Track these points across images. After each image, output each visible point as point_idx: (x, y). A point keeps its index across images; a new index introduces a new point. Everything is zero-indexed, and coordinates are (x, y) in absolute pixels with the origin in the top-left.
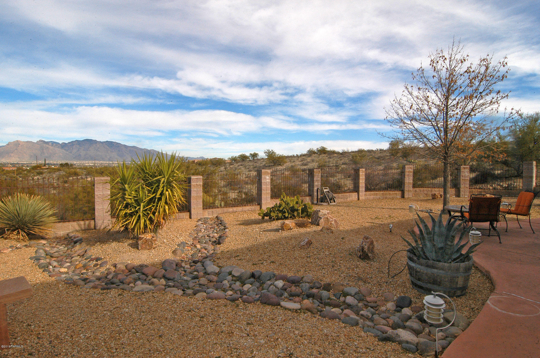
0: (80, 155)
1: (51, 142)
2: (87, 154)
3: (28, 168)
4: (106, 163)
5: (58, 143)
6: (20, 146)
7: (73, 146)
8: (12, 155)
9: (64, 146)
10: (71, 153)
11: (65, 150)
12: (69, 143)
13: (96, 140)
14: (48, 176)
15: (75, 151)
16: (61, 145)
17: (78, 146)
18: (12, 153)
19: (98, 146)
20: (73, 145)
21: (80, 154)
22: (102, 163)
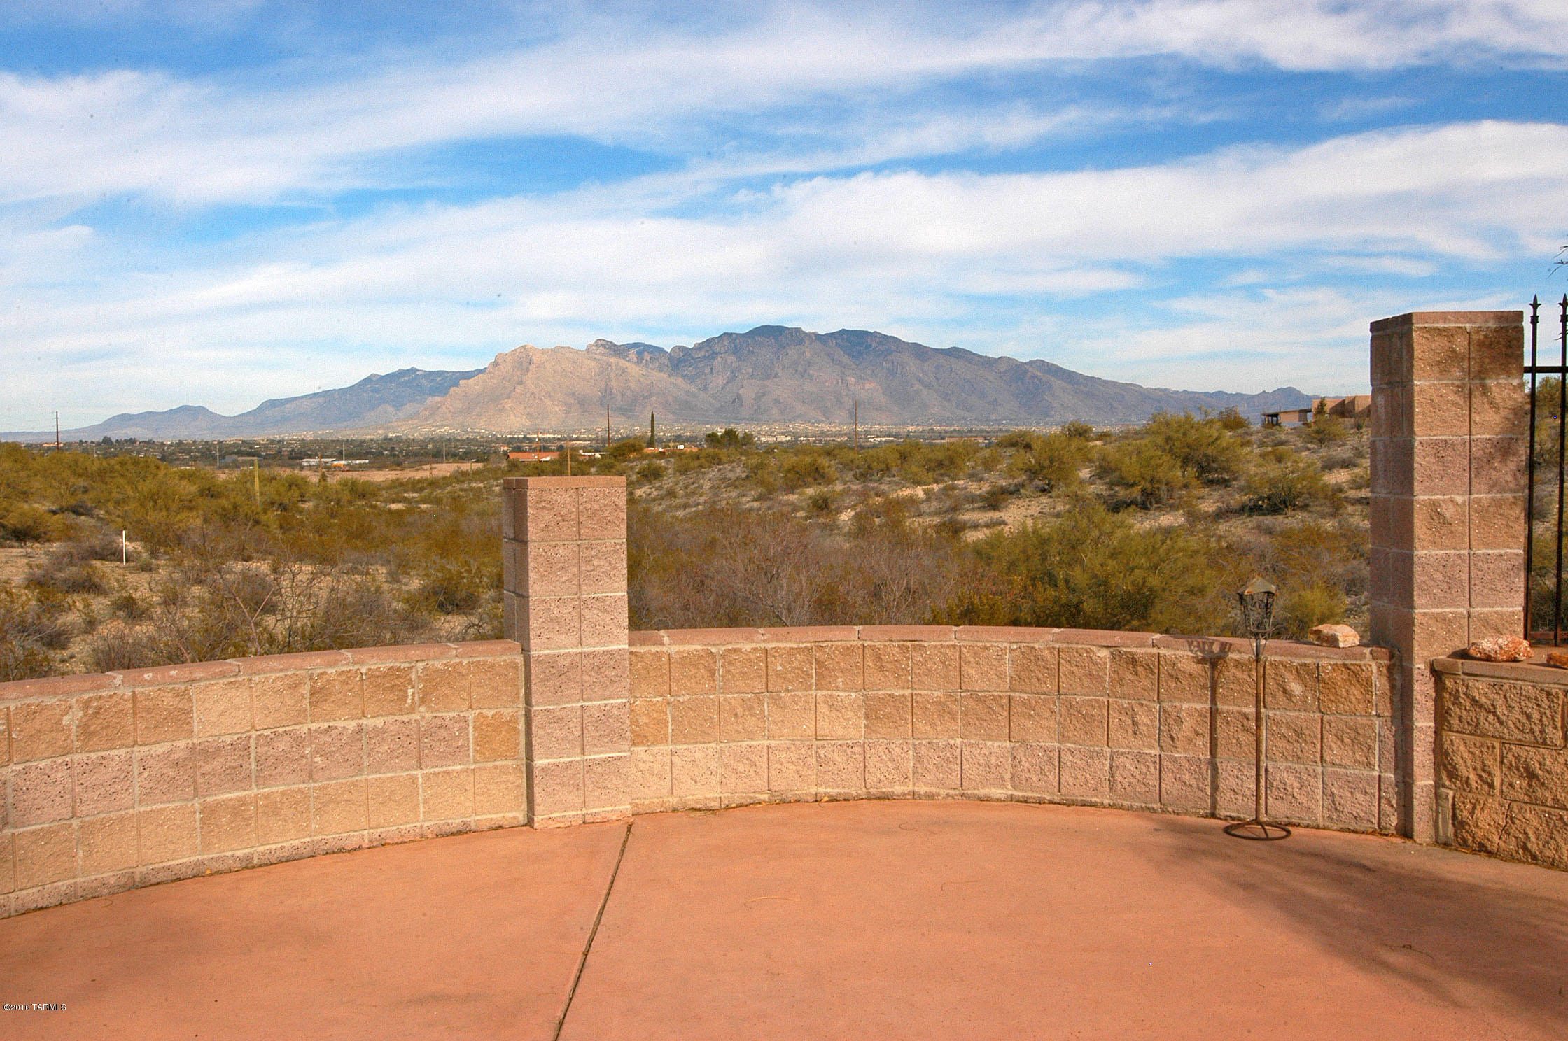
0: (738, 400)
1: (636, 345)
2: (764, 394)
3: (598, 455)
4: (839, 434)
5: (661, 350)
6: (533, 367)
7: (714, 358)
8: (508, 404)
9: (681, 360)
10: (705, 389)
11: (684, 377)
12: (700, 347)
13: (798, 330)
14: (681, 484)
15: (719, 380)
16: (670, 357)
17: (731, 359)
18: (508, 398)
19: (808, 355)
20: (714, 355)
21: (738, 395)
22: (822, 432)
